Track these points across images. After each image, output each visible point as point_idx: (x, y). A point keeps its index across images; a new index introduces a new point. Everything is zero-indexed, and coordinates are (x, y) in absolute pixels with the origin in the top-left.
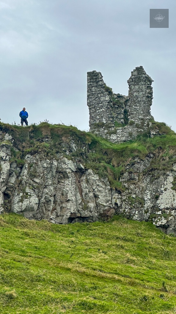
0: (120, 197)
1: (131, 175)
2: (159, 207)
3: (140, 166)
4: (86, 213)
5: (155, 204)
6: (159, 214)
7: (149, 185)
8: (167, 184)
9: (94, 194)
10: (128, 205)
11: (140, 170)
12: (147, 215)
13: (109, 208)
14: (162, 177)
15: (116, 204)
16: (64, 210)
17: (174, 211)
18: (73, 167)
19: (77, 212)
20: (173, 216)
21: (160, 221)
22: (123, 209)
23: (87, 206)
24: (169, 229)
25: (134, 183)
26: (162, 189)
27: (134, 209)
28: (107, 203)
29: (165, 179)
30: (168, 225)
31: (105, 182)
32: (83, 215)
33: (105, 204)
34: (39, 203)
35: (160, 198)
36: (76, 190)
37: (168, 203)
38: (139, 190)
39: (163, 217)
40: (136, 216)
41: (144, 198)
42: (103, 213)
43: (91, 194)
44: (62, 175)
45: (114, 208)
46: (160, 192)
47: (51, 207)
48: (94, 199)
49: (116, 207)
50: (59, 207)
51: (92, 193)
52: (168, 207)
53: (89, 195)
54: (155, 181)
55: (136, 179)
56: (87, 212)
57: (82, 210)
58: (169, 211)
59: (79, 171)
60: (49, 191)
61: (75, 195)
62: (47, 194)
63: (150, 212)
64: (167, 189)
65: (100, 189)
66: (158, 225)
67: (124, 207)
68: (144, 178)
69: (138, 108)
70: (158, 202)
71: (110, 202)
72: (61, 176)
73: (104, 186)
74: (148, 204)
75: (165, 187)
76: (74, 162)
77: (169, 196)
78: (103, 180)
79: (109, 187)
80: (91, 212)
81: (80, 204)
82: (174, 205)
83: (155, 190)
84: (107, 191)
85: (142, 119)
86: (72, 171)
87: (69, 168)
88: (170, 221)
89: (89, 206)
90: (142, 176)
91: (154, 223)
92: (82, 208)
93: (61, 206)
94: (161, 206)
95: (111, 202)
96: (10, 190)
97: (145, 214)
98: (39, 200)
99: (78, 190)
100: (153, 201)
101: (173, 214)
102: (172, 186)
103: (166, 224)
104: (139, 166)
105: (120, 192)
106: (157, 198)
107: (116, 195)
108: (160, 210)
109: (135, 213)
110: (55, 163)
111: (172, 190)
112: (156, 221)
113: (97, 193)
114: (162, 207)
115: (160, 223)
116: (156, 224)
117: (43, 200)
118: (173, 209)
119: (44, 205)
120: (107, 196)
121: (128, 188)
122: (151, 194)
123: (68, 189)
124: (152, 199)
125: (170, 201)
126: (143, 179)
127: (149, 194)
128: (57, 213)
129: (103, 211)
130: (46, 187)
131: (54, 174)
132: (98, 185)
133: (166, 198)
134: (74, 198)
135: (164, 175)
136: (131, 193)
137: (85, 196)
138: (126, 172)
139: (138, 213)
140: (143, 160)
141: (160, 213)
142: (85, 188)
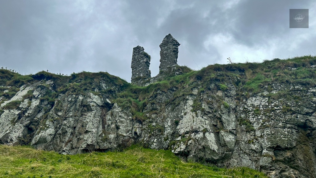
0: (140, 126)
1: (153, 106)
2: (179, 133)
3: (163, 97)
4: (106, 145)
5: (175, 130)
6: (179, 140)
7: (170, 114)
8: (187, 108)
9: (116, 125)
10: (147, 134)
11: (162, 101)
12: (166, 143)
13: (128, 138)
14: (182, 103)
15: (136, 133)
16: (80, 141)
17: (194, 133)
18: (99, 101)
19: (96, 144)
20: (192, 139)
21: (179, 147)
22: (142, 139)
23: (107, 137)
24: (189, 156)
25: (156, 113)
26: (182, 114)
27: (153, 137)
28: (127, 133)
29: (185, 104)
30: (189, 152)
31: (127, 113)
32: (102, 147)
33: (125, 134)
34: (55, 135)
35: (180, 123)
36: (99, 122)
37: (188, 126)
38: (160, 119)
39: (182, 142)
40: (155, 145)
41: (164, 126)
42: (122, 144)
43: (113, 126)
44: (86, 108)
45: (133, 138)
46: (180, 117)
47: (67, 139)
48: (116, 130)
49: (136, 137)
50: (76, 139)
51: (114, 124)
52: (188, 131)
53: (112, 126)
54: (176, 108)
55: (158, 109)
56: (106, 143)
57: (101, 142)
58: (188, 135)
59: (106, 106)
60: (68, 123)
61: (98, 127)
62: (65, 125)
63: (170, 139)
64: (187, 113)
65: (122, 120)
66: (176, 153)
67: (143, 136)
68: (166, 107)
69: (167, 60)
70: (178, 127)
71: (130, 132)
72: (85, 110)
73: (126, 117)
74: (168, 131)
75: (186, 111)
76: (101, 98)
77: (189, 119)
78: (125, 111)
79: (131, 117)
80: (110, 143)
81: (100, 136)
82: (193, 127)
83: (175, 116)
84: (128, 121)
85: (169, 68)
86: (98, 105)
87: (94, 102)
88: (189, 145)
89: (109, 137)
90: (164, 106)
91: (173, 151)
92: (102, 140)
93: (78, 138)
94: (180, 132)
95: (132, 132)
96: (34, 125)
97: (165, 142)
98: (56, 132)
99: (101, 123)
100: (173, 127)
101: (193, 137)
102: (191, 108)
103: (186, 151)
104: (161, 97)
105: (140, 122)
106: (177, 123)
107: (137, 125)
108: (180, 136)
109: (154, 141)
110: (81, 98)
111: (192, 113)
112: (174, 148)
113: (119, 124)
114: (182, 131)
115: (178, 150)
116: (175, 151)
117: (60, 131)
118: (193, 132)
119: (60, 137)
120: (127, 127)
121: (149, 117)
122: (172, 121)
123: (88, 120)
124: (173, 125)
125: (190, 124)
126: (165, 109)
127: (170, 122)
128: (72, 145)
129: (122, 142)
130: (65, 119)
131: (78, 107)
132: (120, 116)
133: (186, 122)
134: (94, 130)
135: (184, 100)
136: (152, 122)
137: (108, 128)
138: (149, 104)
139: (157, 141)
140: (165, 92)
141: (179, 138)
142: (108, 120)
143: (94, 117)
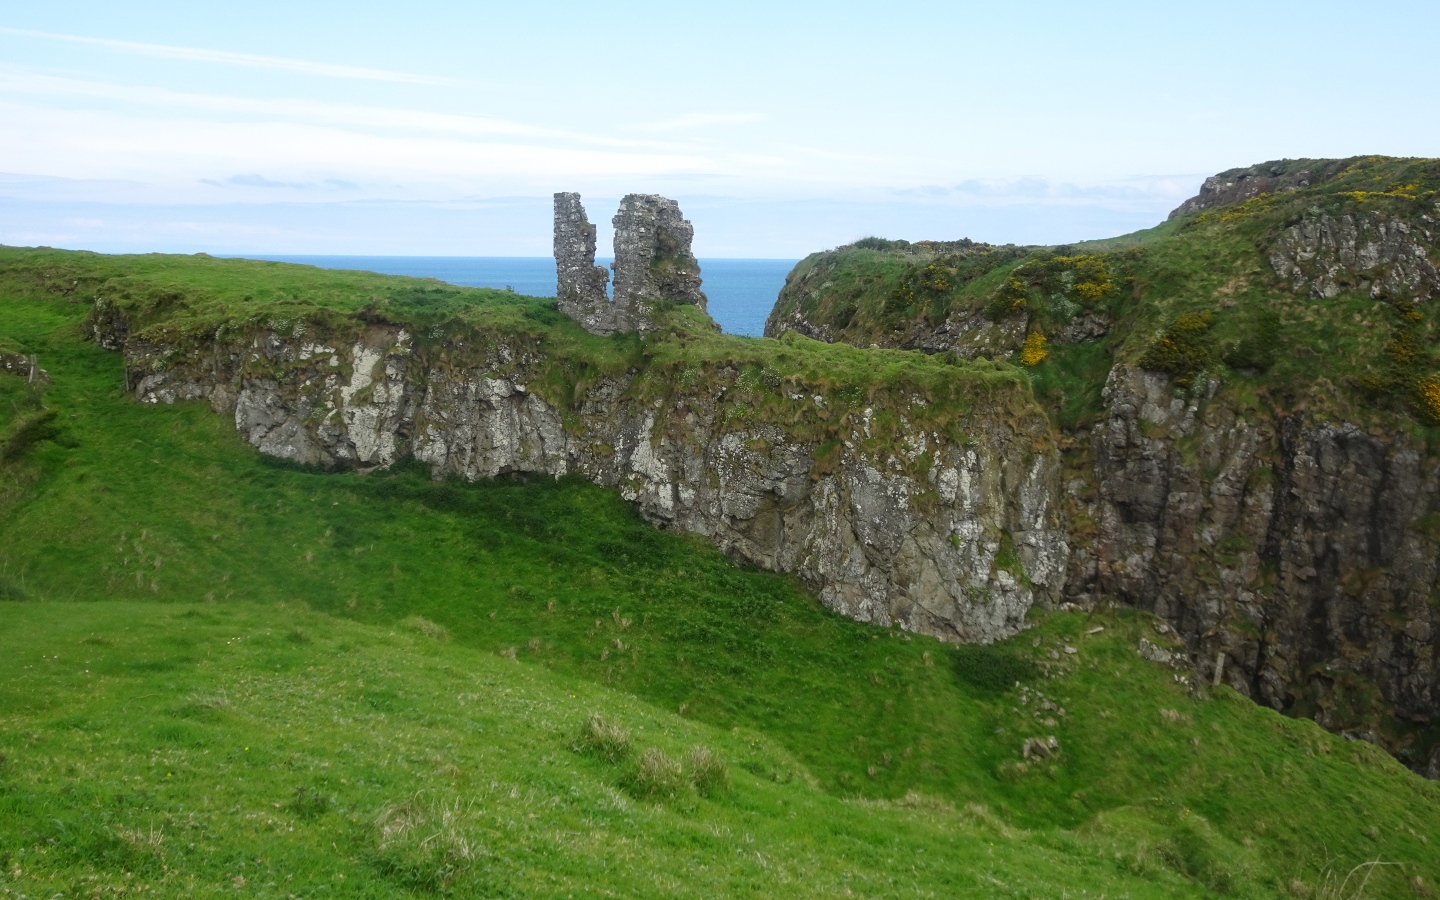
0: (578, 441)
1: (597, 406)
2: (633, 468)
3: (612, 391)
4: (527, 466)
5: (628, 460)
6: (631, 480)
7: (624, 426)
8: (645, 430)
9: (539, 435)
10: (589, 459)
11: (611, 398)
12: (616, 477)
14: (637, 418)
15: (571, 454)
16: (489, 462)
18: (503, 390)
19: (511, 464)
20: (645, 488)
21: (629, 492)
22: (581, 464)
23: (529, 454)
25: (603, 420)
26: (639, 437)
27: (597, 466)
28: (558, 451)
29: (644, 421)
31: (555, 415)
32: (522, 469)
33: (555, 453)
34: (448, 453)
35: (634, 452)
36: (511, 427)
39: (633, 487)
40: (599, 479)
41: (614, 448)
43: (535, 436)
44: (485, 404)
46: (635, 442)
47: (468, 459)
48: (539, 443)
49: (572, 459)
50: (481, 459)
51: (536, 433)
52: (643, 471)
53: (532, 436)
54: (631, 420)
55: (604, 412)
56: (528, 463)
57: (520, 461)
59: (515, 397)
60: (464, 434)
61: (511, 438)
62: (460, 438)
63: (620, 472)
64: (645, 440)
65: (548, 427)
66: (626, 500)
67: (583, 460)
70: (632, 457)
71: (562, 450)
72: (483, 409)
73: (554, 423)
74: (619, 459)
75: (643, 434)
76: (504, 383)
77: (646, 452)
78: (552, 413)
79: (561, 425)
80: (534, 463)
81: (516, 452)
83: (629, 435)
84: (557, 432)
86: (503, 398)
87: (496, 393)
88: (640, 496)
89: (531, 454)
90: (614, 406)
92: (521, 458)
93: (484, 457)
94: (635, 467)
95: (565, 449)
96: (406, 429)
97: (614, 475)
98: (449, 448)
100: (626, 454)
101: (645, 485)
102: (650, 435)
104: (609, 391)
106: (631, 451)
107: (572, 439)
109: (598, 472)
110: (473, 387)
111: (650, 444)
112: (625, 490)
113: (544, 434)
115: (629, 497)
117: (454, 448)
119: (456, 456)
120: (557, 441)
121: (591, 428)
122: (624, 442)
123: (493, 427)
124: (625, 451)
125: (645, 461)
126: (617, 413)
127: (621, 442)
128: (478, 467)
130: (458, 426)
131: (472, 405)
132: (545, 421)
133: (641, 455)
134: (505, 442)
135: (641, 416)
136: (595, 437)
137: (526, 437)
138: (589, 401)
139: (602, 472)
140: (616, 381)
142: (526, 424)
143: (502, 419)
